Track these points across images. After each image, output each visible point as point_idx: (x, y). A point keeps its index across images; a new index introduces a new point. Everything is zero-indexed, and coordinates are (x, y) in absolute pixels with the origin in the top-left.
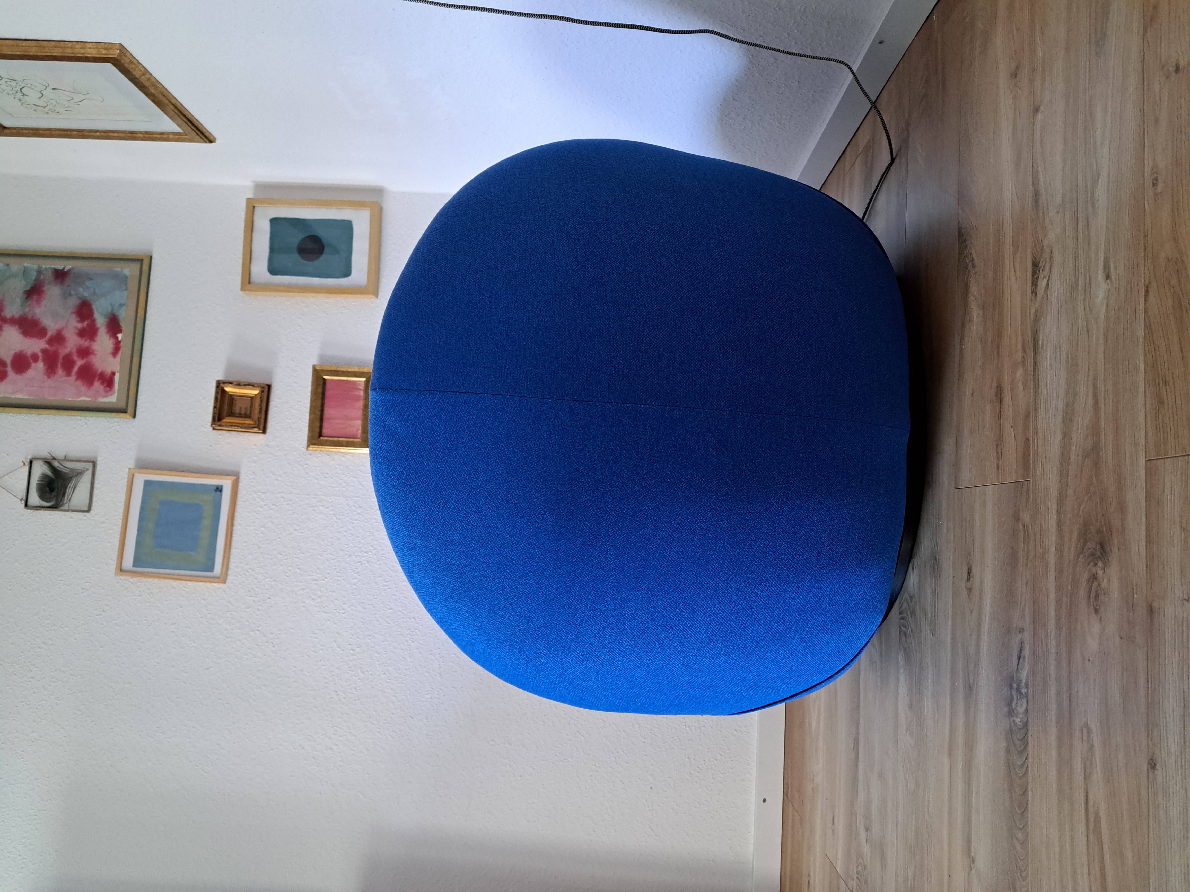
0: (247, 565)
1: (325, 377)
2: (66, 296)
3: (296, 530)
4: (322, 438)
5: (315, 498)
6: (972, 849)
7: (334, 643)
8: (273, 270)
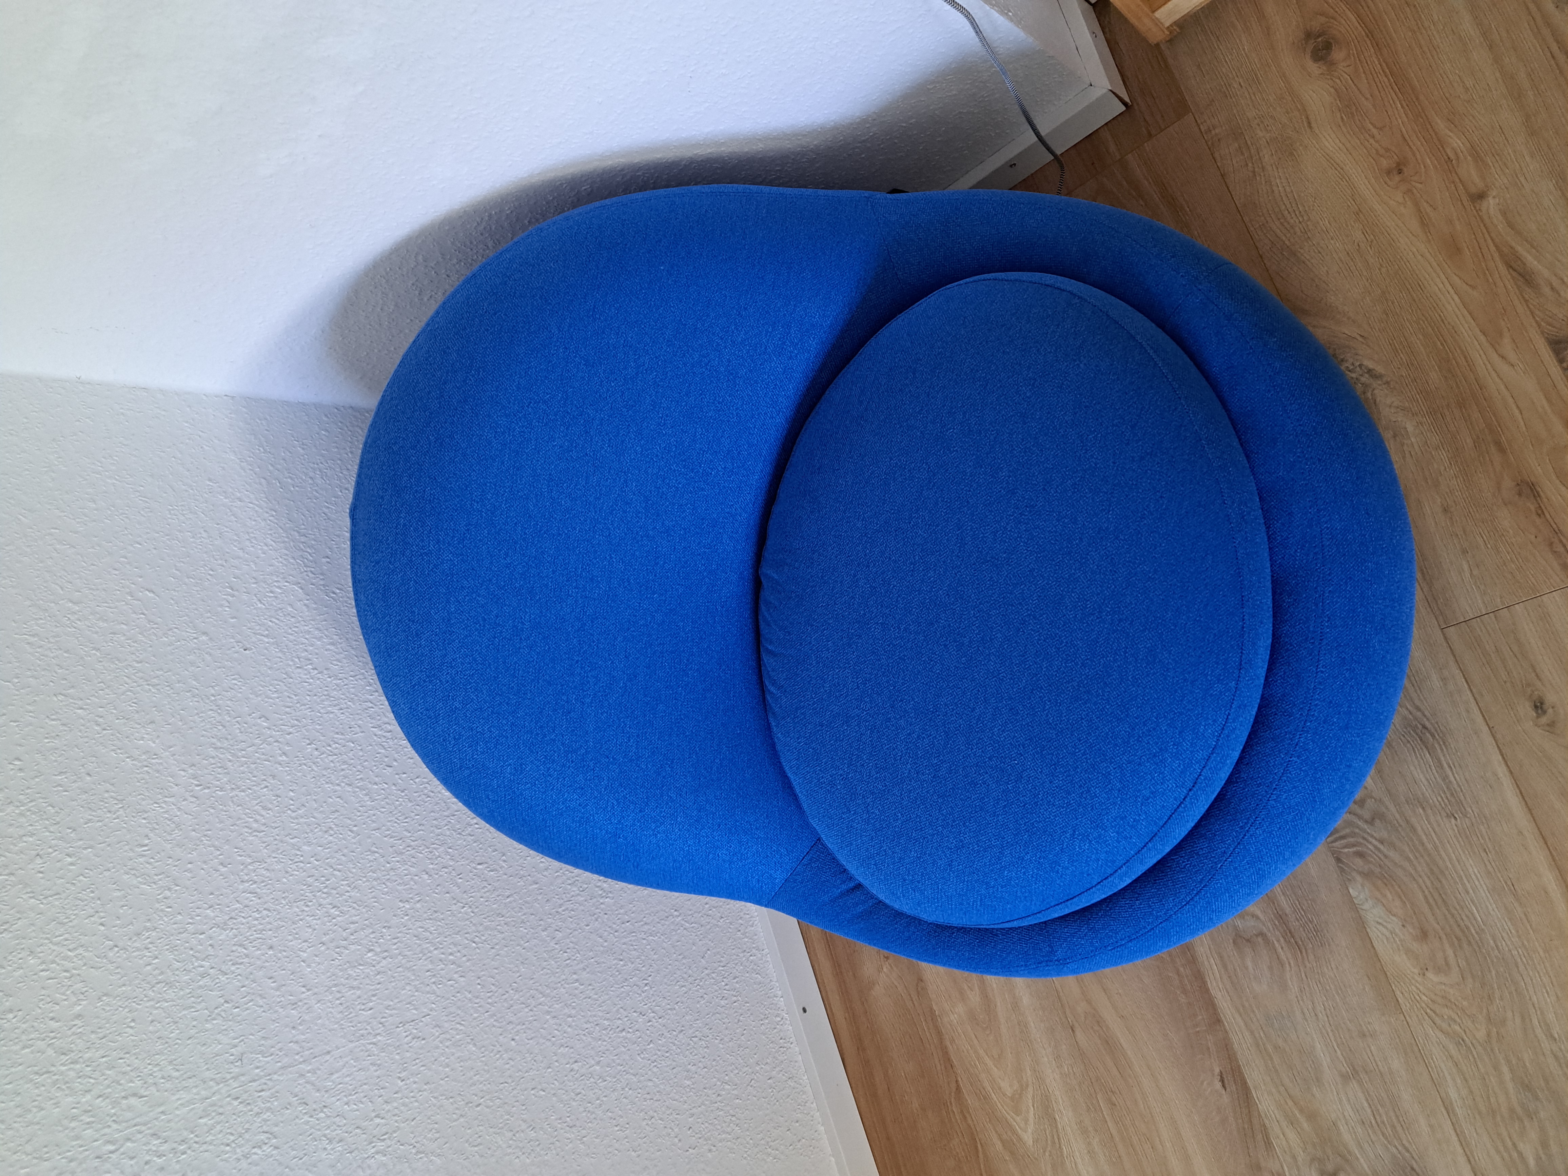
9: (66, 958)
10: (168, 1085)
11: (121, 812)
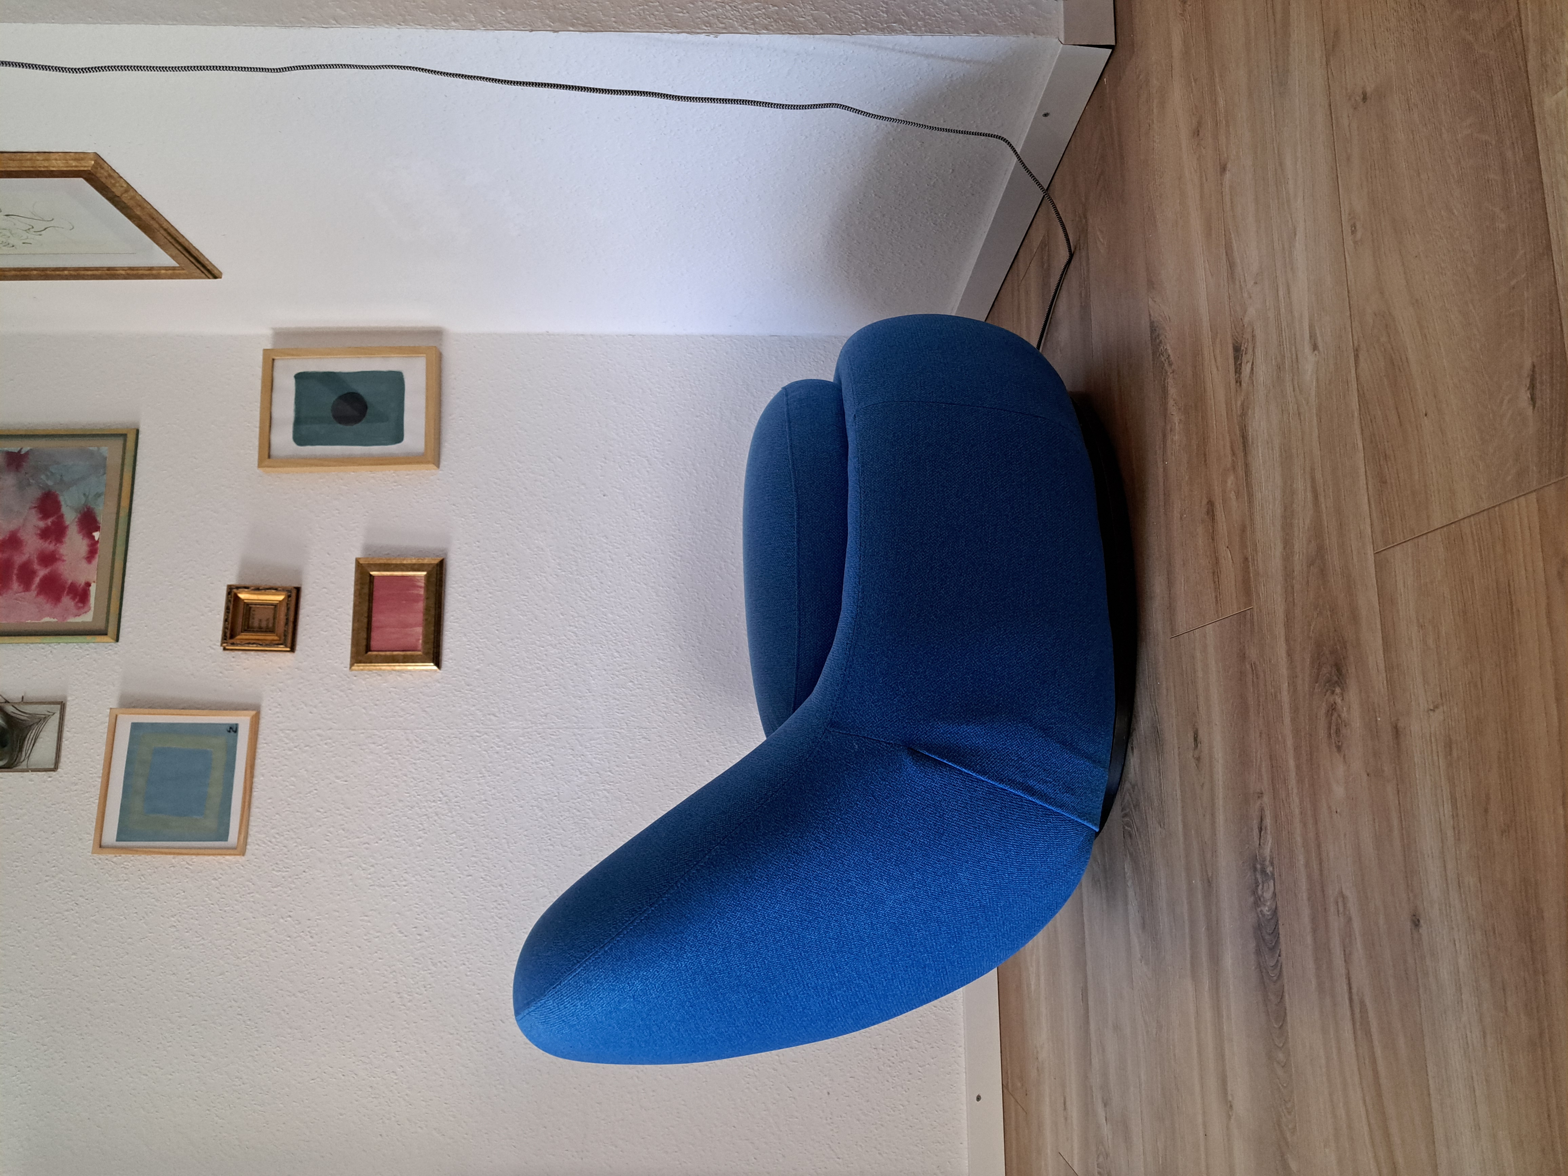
0: (273, 828)
1: (372, 573)
2: (22, 486)
3: (338, 778)
4: (370, 653)
5: (363, 733)
6: (1229, 1093)
7: (394, 926)
8: (300, 439)
9: (478, 642)
10: (509, 716)
11: (518, 577)
